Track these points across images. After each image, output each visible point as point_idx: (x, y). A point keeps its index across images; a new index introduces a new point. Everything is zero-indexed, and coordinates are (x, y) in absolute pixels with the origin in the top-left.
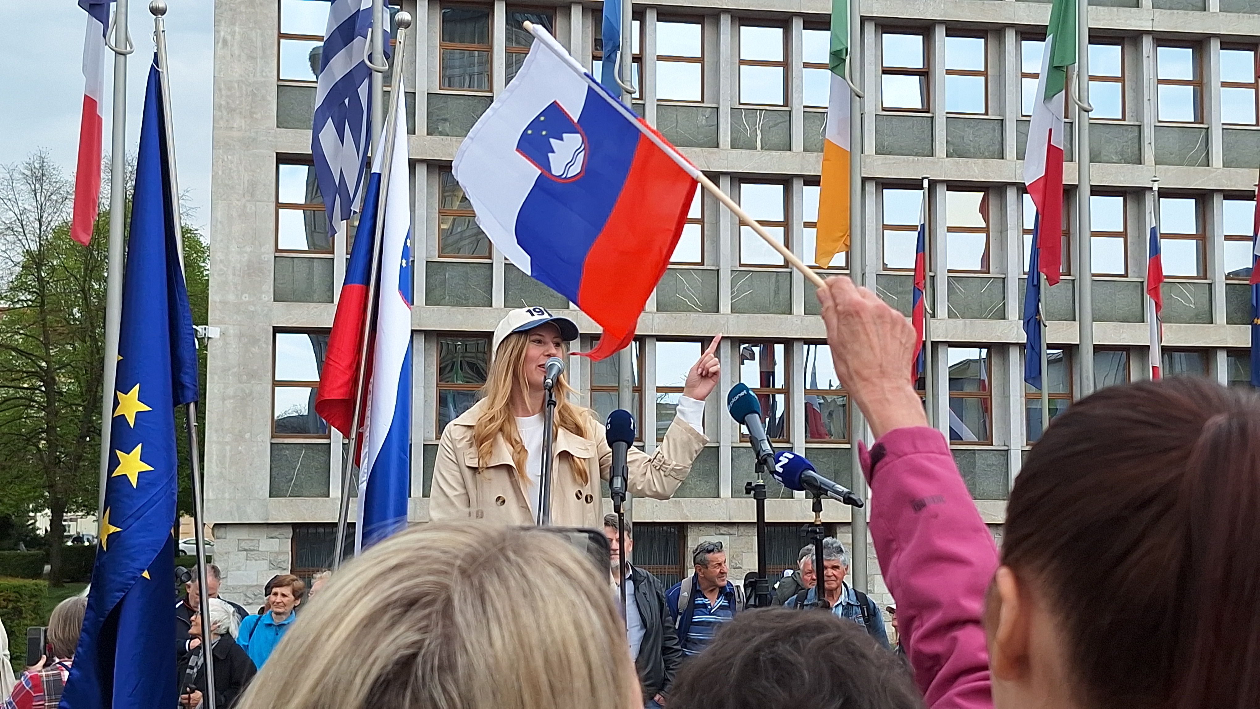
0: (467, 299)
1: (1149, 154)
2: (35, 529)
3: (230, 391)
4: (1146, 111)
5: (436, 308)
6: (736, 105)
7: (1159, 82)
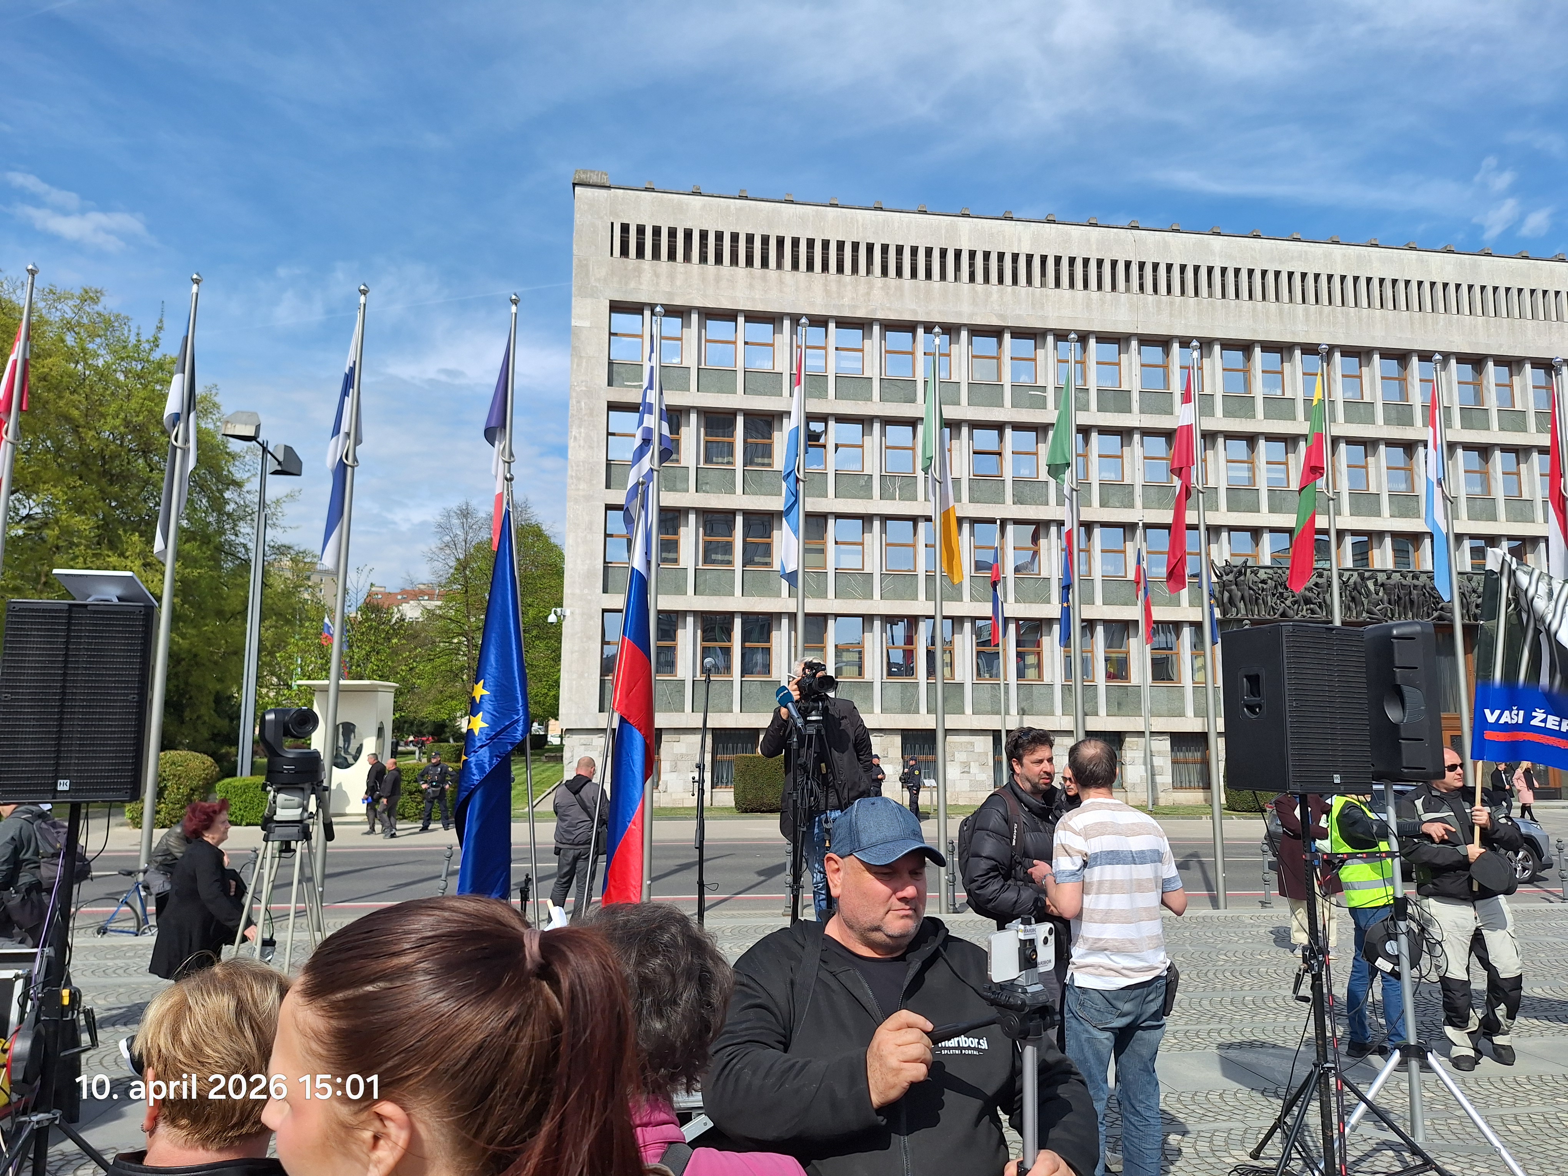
0: (719, 591)
1: (1138, 502)
2: (460, 728)
3: (576, 648)
4: (1137, 476)
5: (700, 597)
6: (884, 473)
7: (1145, 458)
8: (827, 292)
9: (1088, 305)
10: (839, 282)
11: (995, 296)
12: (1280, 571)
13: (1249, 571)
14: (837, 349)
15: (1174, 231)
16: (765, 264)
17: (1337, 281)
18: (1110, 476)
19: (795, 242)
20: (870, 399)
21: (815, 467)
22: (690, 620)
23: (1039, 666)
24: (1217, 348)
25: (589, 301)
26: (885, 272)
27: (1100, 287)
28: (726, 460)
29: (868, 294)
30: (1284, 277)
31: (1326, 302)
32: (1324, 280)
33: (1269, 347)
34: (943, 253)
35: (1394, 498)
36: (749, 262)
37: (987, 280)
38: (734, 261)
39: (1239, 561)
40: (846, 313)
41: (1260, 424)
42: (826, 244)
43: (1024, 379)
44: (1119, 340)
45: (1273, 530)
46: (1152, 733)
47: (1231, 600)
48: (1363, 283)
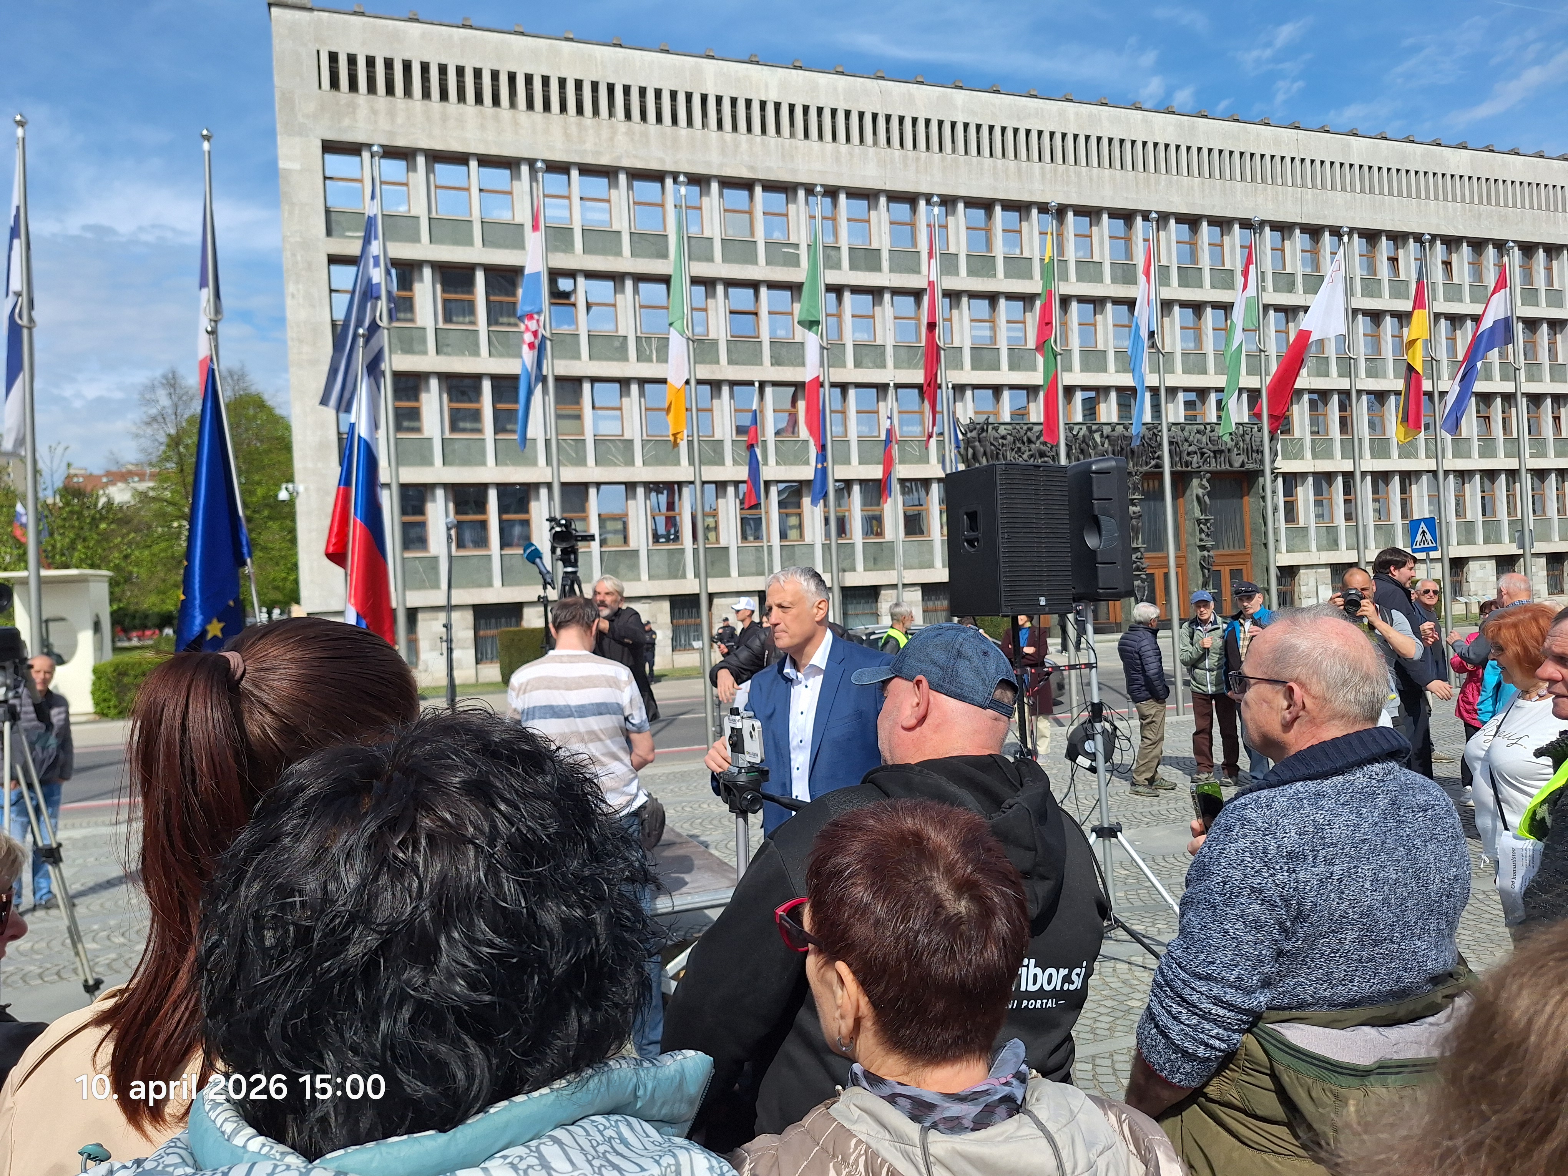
0: (470, 461)
1: (890, 362)
4: (888, 336)
5: (449, 468)
6: (639, 334)
7: (895, 318)
8: (567, 135)
9: (837, 159)
10: (579, 125)
11: (744, 146)
12: (1018, 427)
13: (990, 427)
14: (581, 198)
15: (918, 83)
16: (496, 102)
17: (1070, 139)
18: (863, 337)
19: (529, 79)
20: (619, 253)
21: (565, 327)
22: (440, 493)
23: (800, 526)
24: (961, 206)
25: (297, 140)
26: (628, 116)
27: (848, 139)
28: (467, 319)
29: (611, 139)
30: (1022, 135)
31: (1060, 161)
32: (1058, 137)
33: (1009, 206)
34: (689, 97)
35: (1119, 355)
36: (479, 100)
37: (735, 128)
38: (462, 97)
39: (981, 419)
40: (589, 160)
41: (1000, 283)
42: (562, 82)
43: (777, 236)
44: (868, 196)
45: (1012, 387)
46: (905, 585)
47: (974, 456)
48: (1093, 142)
